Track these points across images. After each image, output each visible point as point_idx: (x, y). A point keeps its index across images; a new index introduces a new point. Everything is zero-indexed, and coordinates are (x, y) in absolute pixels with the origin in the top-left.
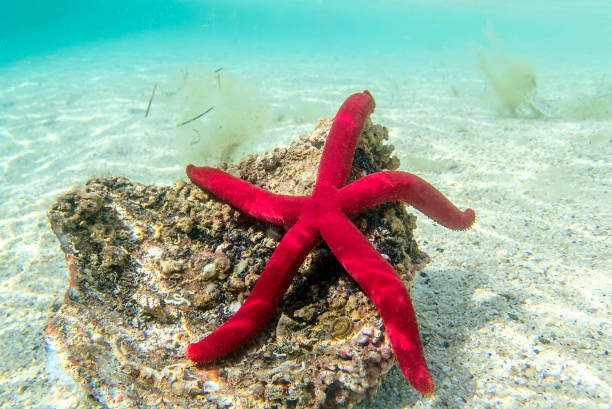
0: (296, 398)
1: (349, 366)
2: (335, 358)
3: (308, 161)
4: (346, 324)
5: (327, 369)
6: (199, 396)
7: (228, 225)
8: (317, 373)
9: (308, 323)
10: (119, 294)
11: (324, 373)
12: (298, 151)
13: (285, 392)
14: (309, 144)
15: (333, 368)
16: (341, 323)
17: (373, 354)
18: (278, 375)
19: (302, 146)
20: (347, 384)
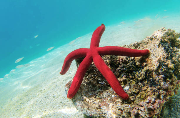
0: (124, 115)
1: (142, 109)
2: (139, 106)
3: (148, 44)
4: (145, 96)
5: (136, 109)
6: (99, 109)
7: (121, 63)
8: (132, 109)
9: (136, 94)
10: (87, 79)
11: (134, 110)
12: (145, 41)
13: (122, 113)
14: (149, 39)
15: (137, 109)
16: (143, 95)
17: (151, 107)
18: (120, 107)
19: (147, 40)
20: (141, 115)
